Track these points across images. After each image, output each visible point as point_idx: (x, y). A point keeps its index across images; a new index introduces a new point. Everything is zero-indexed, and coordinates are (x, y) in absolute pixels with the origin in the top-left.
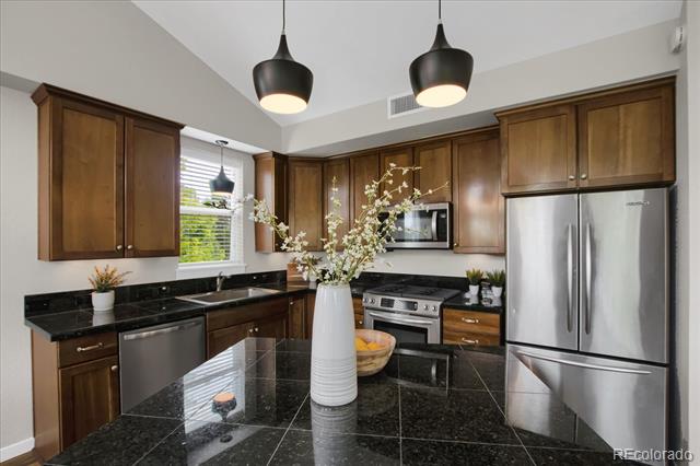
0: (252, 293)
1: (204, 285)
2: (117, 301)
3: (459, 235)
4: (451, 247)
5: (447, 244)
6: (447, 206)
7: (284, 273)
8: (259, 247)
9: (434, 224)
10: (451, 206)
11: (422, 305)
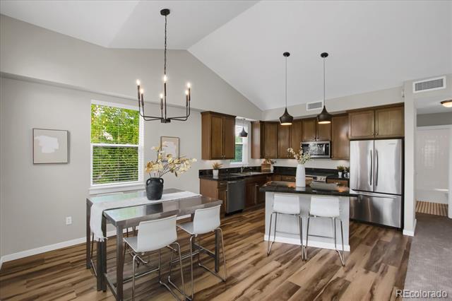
0: (252, 173)
1: (238, 170)
2: (219, 173)
3: (334, 152)
4: (331, 157)
5: (329, 156)
6: (329, 142)
7: (260, 167)
8: (253, 157)
9: (324, 149)
10: (331, 142)
11: (319, 178)
